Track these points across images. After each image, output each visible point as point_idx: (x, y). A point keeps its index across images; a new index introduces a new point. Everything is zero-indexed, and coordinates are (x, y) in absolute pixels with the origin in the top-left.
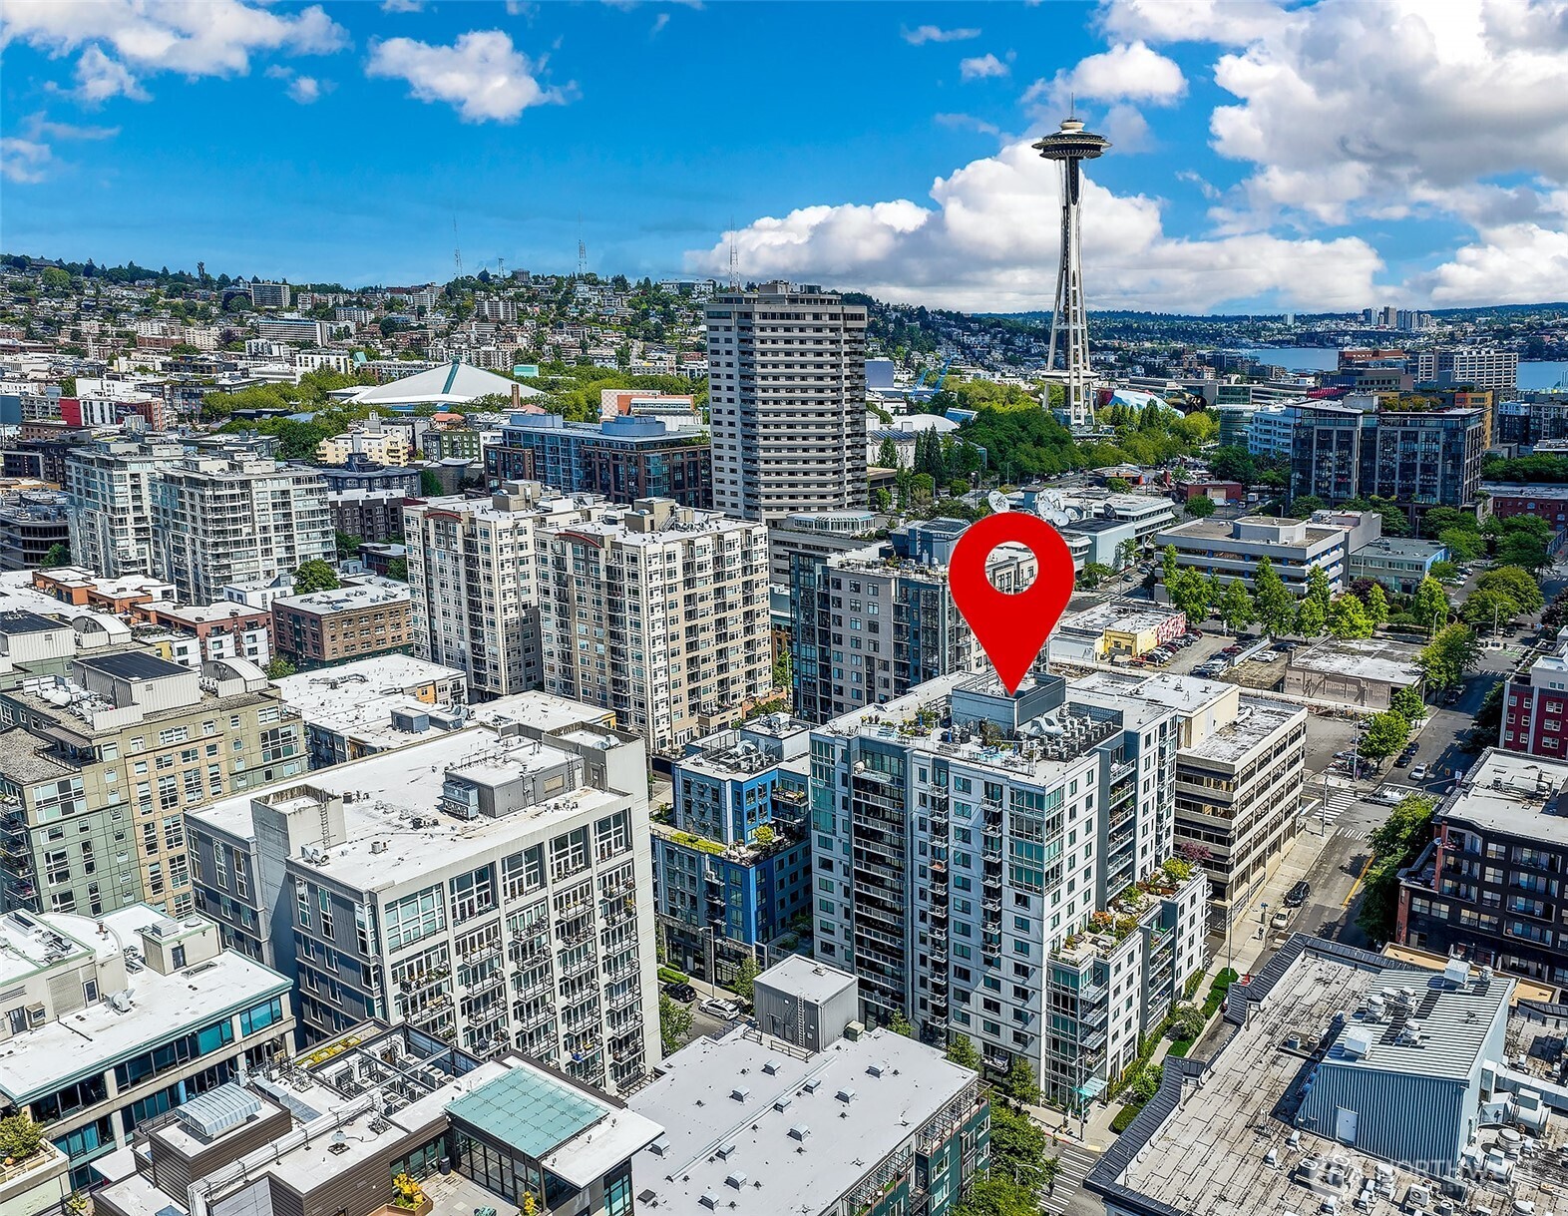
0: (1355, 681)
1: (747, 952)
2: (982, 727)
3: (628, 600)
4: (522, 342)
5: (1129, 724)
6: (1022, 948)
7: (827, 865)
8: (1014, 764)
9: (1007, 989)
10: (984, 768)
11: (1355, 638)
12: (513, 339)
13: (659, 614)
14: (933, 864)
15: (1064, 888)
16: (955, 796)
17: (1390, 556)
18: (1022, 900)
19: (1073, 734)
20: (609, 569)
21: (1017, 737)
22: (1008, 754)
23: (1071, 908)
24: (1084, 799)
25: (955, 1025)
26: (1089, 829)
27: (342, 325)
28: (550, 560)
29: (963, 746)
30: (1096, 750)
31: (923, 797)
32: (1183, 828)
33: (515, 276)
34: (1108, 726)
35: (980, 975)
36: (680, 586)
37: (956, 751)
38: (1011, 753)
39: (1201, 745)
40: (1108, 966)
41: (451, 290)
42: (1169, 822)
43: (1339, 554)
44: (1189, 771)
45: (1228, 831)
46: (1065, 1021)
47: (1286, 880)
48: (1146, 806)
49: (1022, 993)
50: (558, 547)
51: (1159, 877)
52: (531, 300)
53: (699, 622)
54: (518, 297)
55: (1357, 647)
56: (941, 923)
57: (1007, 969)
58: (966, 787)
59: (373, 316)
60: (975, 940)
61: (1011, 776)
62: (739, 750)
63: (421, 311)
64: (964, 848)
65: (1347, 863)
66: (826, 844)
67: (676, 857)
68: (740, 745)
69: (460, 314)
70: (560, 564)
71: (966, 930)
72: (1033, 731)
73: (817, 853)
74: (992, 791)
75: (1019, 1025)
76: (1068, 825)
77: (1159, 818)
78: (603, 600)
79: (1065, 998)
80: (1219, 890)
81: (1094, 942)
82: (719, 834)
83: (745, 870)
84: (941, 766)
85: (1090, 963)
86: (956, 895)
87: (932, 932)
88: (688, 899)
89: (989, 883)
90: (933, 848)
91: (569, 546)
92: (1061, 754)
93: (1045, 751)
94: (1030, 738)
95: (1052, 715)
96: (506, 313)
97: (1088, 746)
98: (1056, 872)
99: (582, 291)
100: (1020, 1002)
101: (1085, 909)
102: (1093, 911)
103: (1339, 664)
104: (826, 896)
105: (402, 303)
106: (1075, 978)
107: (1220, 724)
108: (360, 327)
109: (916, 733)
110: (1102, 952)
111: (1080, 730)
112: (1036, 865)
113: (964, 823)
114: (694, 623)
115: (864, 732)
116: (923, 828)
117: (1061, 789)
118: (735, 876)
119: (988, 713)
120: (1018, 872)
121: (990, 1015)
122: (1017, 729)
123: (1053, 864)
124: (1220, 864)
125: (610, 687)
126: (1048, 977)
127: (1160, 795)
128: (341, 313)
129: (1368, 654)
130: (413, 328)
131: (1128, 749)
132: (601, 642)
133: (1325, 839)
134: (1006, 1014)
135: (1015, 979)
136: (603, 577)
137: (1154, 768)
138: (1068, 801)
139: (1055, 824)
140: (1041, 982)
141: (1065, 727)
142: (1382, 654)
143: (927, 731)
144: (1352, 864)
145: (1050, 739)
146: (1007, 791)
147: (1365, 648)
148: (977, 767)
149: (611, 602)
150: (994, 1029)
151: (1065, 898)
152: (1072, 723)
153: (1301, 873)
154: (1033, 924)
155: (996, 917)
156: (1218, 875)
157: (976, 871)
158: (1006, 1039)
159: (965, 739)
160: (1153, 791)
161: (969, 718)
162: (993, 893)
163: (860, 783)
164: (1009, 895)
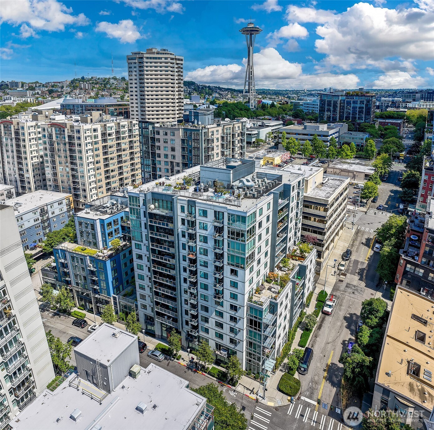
0: (352, 172)
1: (109, 300)
2: (215, 184)
3: (77, 148)
4: (92, 94)
5: (285, 181)
6: (234, 296)
7: (140, 257)
8: (230, 201)
9: (227, 317)
10: (214, 204)
11: (348, 159)
12: (89, 94)
13: (90, 153)
14: (189, 254)
15: (255, 263)
16: (199, 219)
17: (352, 136)
18: (234, 272)
19: (259, 186)
20: (69, 136)
21: (232, 188)
22: (227, 196)
23: (258, 273)
24: (266, 218)
25: (202, 334)
26: (267, 232)
27: (36, 92)
28: (46, 136)
29: (204, 193)
30: (272, 193)
31: (183, 220)
32: (305, 228)
33: (92, 78)
34: (275, 182)
35: (213, 310)
36: (100, 142)
37: (200, 196)
38: (229, 196)
39: (311, 192)
40: (277, 304)
41: (72, 82)
42: (300, 226)
43: (337, 135)
44: (308, 203)
45: (324, 229)
46: (255, 333)
47: (341, 248)
48: (291, 219)
49: (233, 319)
50: (50, 130)
51: (295, 251)
52: (96, 84)
53: (110, 156)
54: (92, 83)
55: (349, 161)
56: (194, 284)
57: (226, 307)
58: (205, 214)
59: (47, 89)
60: (210, 292)
61: (228, 207)
62: (108, 205)
63: (62, 87)
64: (204, 246)
65: (364, 241)
66: (138, 247)
67: (75, 259)
68: (109, 202)
69: (75, 88)
70: (50, 136)
71: (206, 287)
72: (240, 185)
73: (135, 251)
74: (218, 215)
75: (232, 335)
76: (258, 231)
77: (296, 224)
78: (67, 149)
79: (256, 322)
80: (319, 255)
81: (269, 289)
82: (96, 245)
83: (104, 262)
84: (192, 204)
85: (268, 303)
86: (201, 270)
87: (190, 289)
88: (82, 278)
89: (217, 264)
90: (189, 246)
91: (53, 129)
92: (254, 195)
93: (246, 194)
94: (238, 188)
95: (249, 177)
96: (88, 87)
97: (267, 191)
98: (252, 256)
99: (112, 81)
100: (233, 324)
101: (265, 271)
102: (268, 272)
103: (345, 166)
104: (140, 272)
105: (57, 86)
106: (261, 312)
107: (317, 184)
108: (43, 92)
109: (181, 189)
110: (274, 295)
111: (262, 184)
112: (241, 254)
113: (204, 233)
114: (107, 156)
115: (156, 190)
116: (184, 236)
117: (255, 213)
118: (101, 265)
119: (217, 177)
120: (231, 257)
121: (219, 330)
122: (232, 184)
123: (250, 253)
124: (319, 244)
125: (72, 184)
126: (247, 311)
127: (297, 213)
128: (37, 88)
129: (354, 163)
130: (59, 92)
131: (285, 193)
132: (67, 166)
133: (354, 231)
134: (226, 330)
135: (230, 312)
136: (67, 140)
137: (295, 201)
138: (258, 219)
139: (252, 231)
140: (244, 314)
141: (255, 183)
142: (358, 164)
143: (187, 187)
144: (366, 242)
145: (248, 188)
146: (226, 215)
147: (352, 162)
148: (211, 203)
149: (70, 150)
150: (221, 336)
151: (256, 269)
152: (258, 181)
153: (347, 245)
154: (240, 284)
155: (221, 281)
156: (320, 248)
157: (211, 257)
158: (226, 342)
159: (206, 190)
160: (294, 212)
161: (209, 180)
162: (219, 269)
163: (152, 216)
164: (227, 269)
